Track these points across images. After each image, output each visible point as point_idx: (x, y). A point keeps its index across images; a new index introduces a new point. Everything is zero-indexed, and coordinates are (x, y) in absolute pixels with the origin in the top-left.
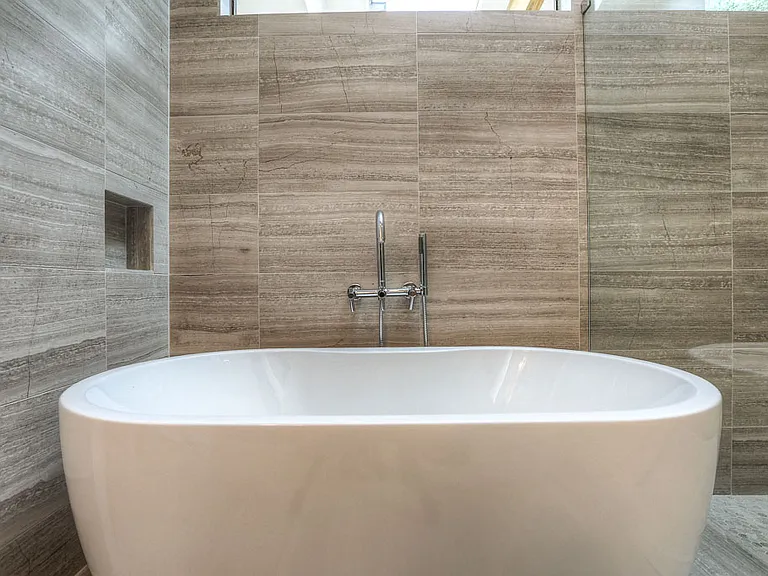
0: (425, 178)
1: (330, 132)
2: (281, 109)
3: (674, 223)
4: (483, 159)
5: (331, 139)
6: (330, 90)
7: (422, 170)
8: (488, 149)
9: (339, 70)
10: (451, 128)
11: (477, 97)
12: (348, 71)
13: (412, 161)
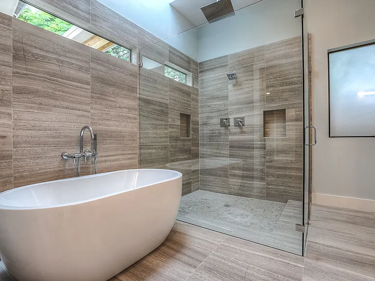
0: (92, 111)
1: (53, 86)
2: (27, 69)
3: (158, 131)
4: (111, 107)
5: (54, 89)
6: (53, 67)
7: (92, 108)
8: (113, 104)
9: (58, 60)
10: (102, 94)
11: (110, 85)
12: (62, 62)
13: (88, 104)
